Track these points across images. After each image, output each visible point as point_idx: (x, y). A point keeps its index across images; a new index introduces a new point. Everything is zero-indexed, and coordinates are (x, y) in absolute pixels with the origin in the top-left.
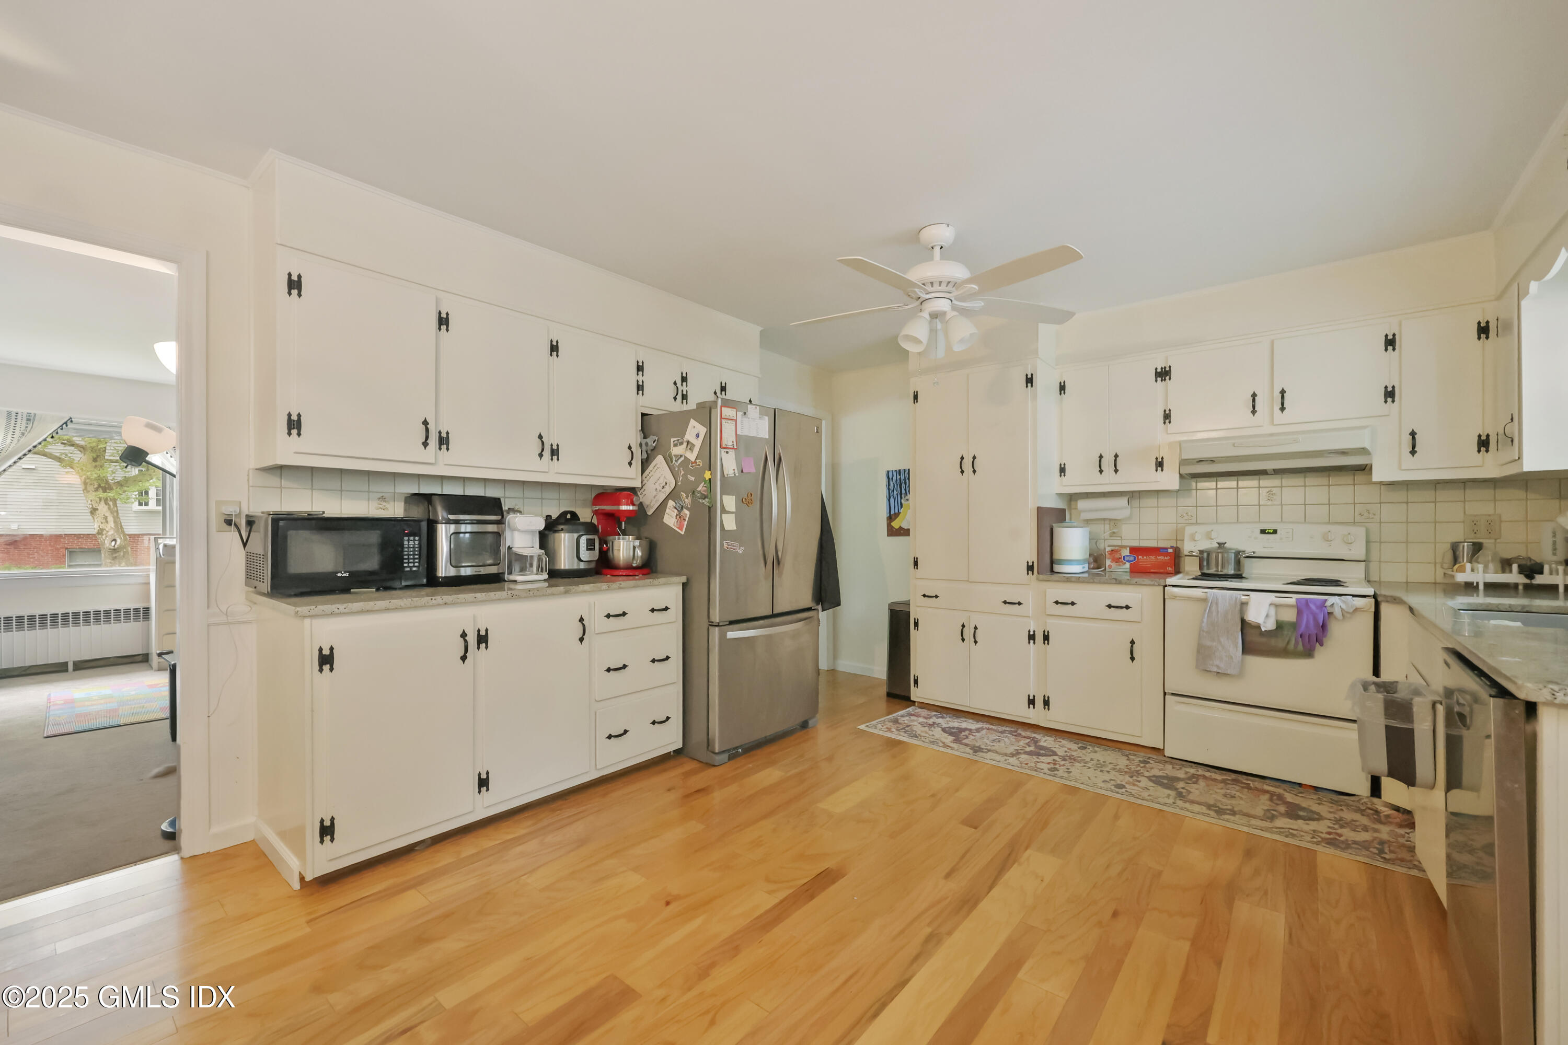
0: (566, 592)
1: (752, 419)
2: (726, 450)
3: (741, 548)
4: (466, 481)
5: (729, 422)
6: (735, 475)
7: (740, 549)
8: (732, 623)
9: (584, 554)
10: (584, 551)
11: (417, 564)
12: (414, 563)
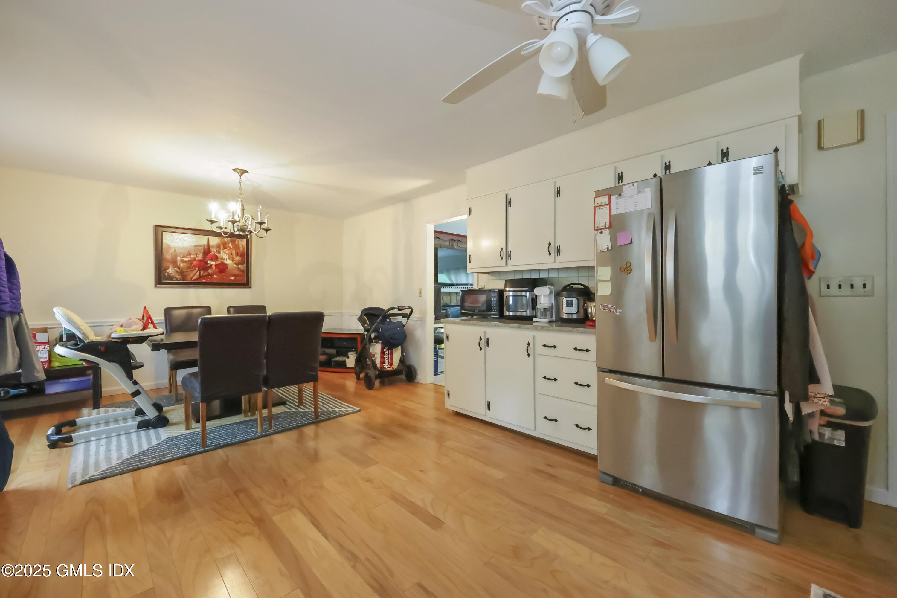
0: (519, 328)
1: (627, 197)
2: (600, 231)
3: (618, 310)
4: (550, 271)
5: (603, 207)
6: (608, 249)
7: (616, 311)
8: (611, 371)
9: (565, 309)
10: (565, 307)
11: (496, 309)
12: (495, 308)
